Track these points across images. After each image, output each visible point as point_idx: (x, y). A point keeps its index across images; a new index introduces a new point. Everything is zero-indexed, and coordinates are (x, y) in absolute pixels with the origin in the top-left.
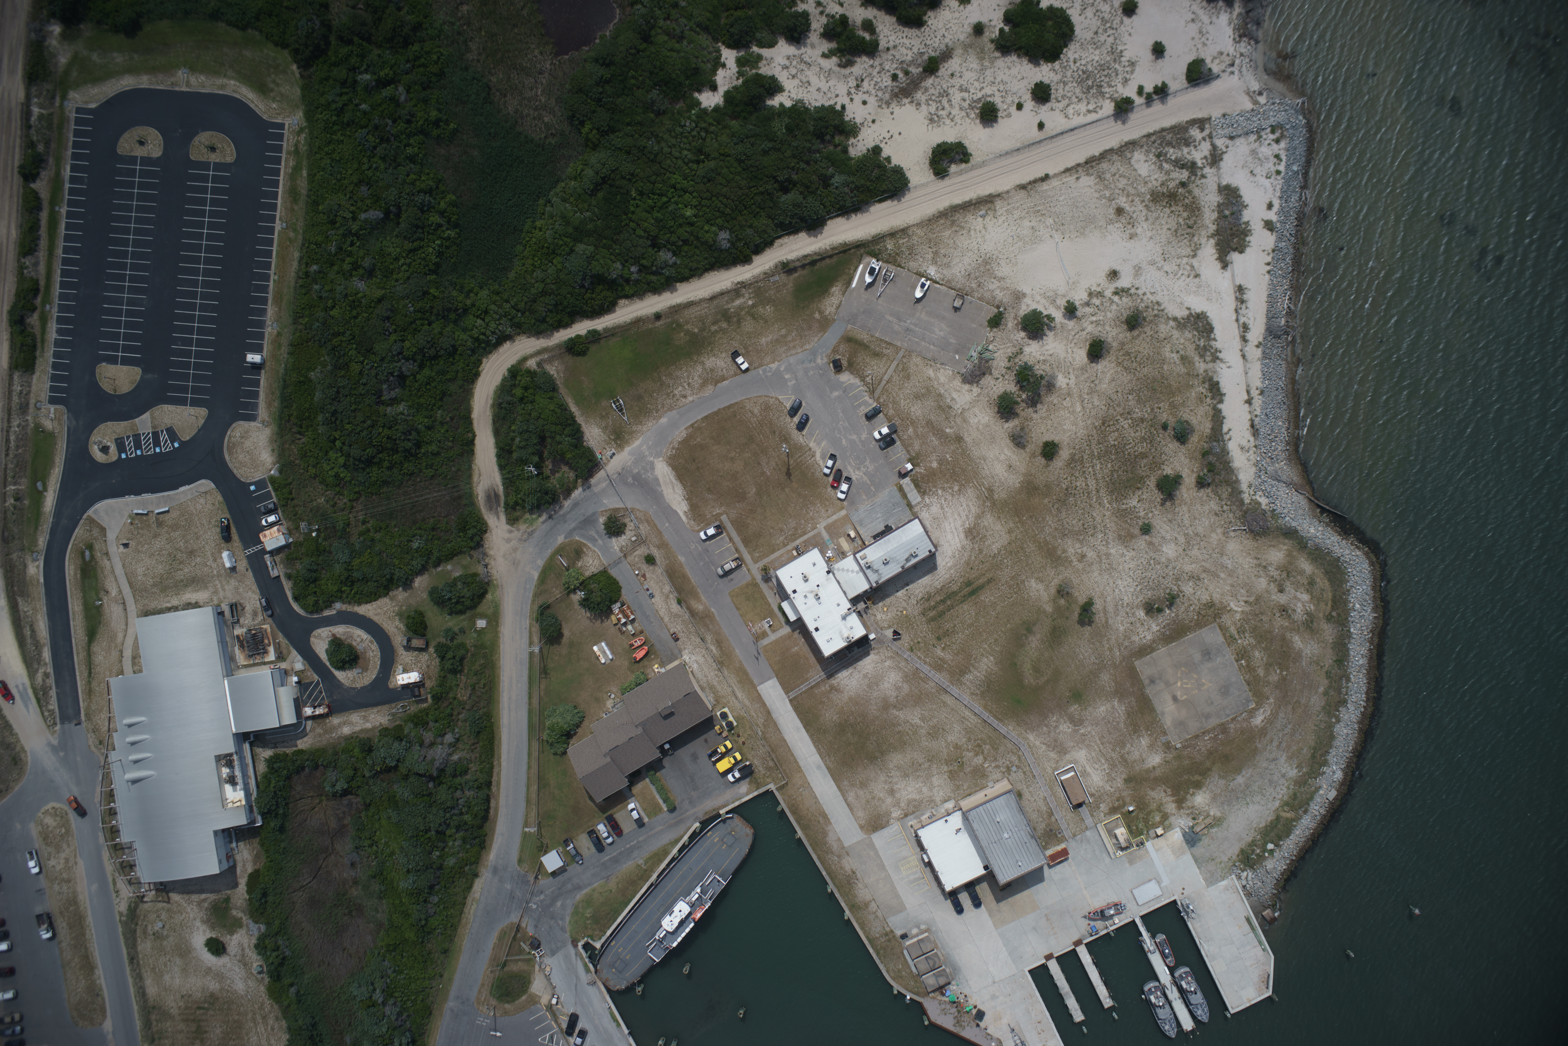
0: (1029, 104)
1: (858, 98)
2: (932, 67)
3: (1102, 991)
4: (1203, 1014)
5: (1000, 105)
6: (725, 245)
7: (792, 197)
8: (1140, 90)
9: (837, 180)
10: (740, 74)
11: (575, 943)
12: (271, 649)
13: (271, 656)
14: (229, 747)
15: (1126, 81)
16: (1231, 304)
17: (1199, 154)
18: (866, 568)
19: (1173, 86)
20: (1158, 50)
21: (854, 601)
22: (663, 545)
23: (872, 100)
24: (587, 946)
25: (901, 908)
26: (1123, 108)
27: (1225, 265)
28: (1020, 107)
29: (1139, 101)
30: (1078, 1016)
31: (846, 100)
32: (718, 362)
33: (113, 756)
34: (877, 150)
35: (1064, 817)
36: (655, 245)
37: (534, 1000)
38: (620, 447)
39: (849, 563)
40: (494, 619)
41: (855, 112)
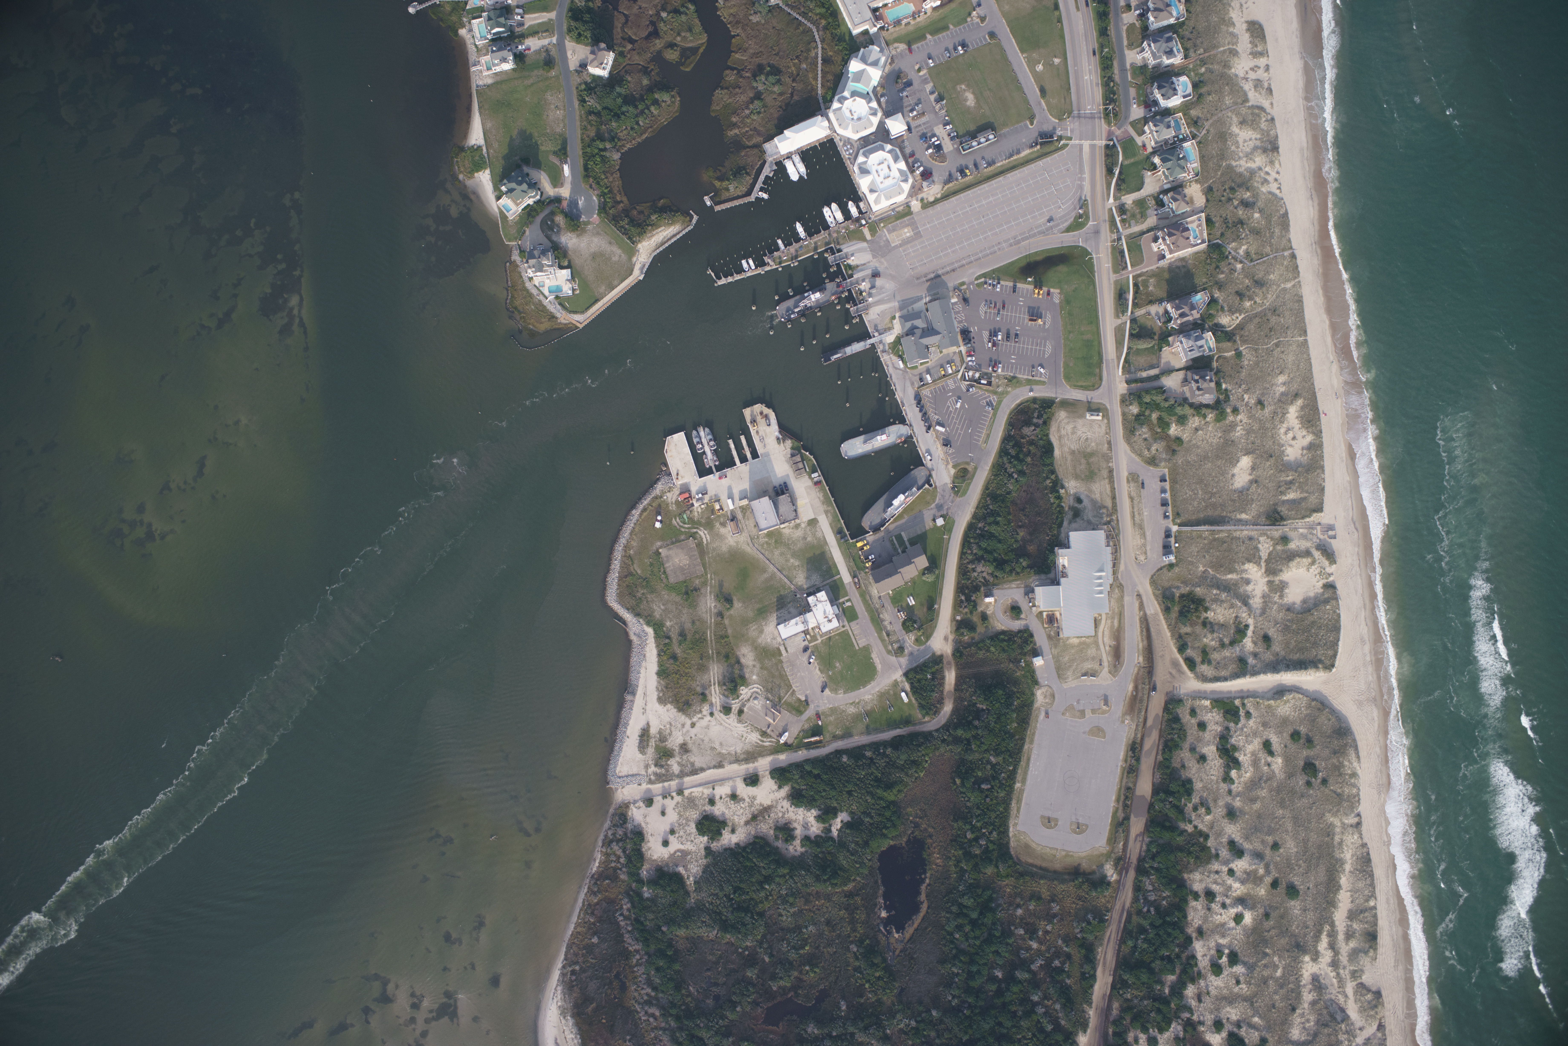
0: (717, 797)
1: (784, 810)
2: (754, 818)
3: (732, 446)
4: (694, 432)
5: (728, 799)
6: (844, 756)
7: (816, 772)
8: (672, 798)
9: (797, 777)
10: (830, 826)
11: (936, 487)
12: (1045, 616)
13: (1045, 614)
14: (1063, 580)
15: (678, 803)
16: (648, 708)
17: (653, 769)
18: (805, 622)
19: (660, 798)
20: (663, 813)
21: (810, 610)
22: (883, 641)
23: (779, 808)
24: (931, 485)
25: (806, 488)
26: (680, 792)
27: (648, 724)
28: (721, 798)
29: (674, 794)
30: (743, 438)
31: (790, 809)
32: (852, 710)
33: (1111, 581)
34: (780, 787)
35: (739, 516)
36: (871, 759)
37: (954, 467)
38: (896, 680)
39: (811, 626)
40: (953, 619)
41: (786, 804)
